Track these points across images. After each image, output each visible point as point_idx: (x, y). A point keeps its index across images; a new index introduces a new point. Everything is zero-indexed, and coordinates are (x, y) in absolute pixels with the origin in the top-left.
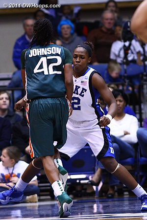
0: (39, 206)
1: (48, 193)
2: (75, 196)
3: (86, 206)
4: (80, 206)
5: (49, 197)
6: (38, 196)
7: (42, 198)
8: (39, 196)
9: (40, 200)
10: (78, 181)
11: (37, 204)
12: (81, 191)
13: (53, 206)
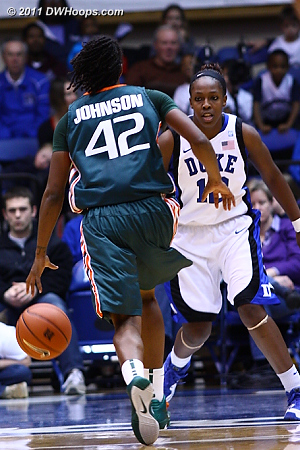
0: (31, 406)
1: (48, 380)
2: (101, 387)
3: (121, 405)
4: (110, 406)
5: (50, 388)
6: (28, 385)
7: (36, 389)
8: (30, 385)
9: (32, 394)
10: (106, 357)
11: (27, 402)
12: (111, 376)
13: (57, 405)
